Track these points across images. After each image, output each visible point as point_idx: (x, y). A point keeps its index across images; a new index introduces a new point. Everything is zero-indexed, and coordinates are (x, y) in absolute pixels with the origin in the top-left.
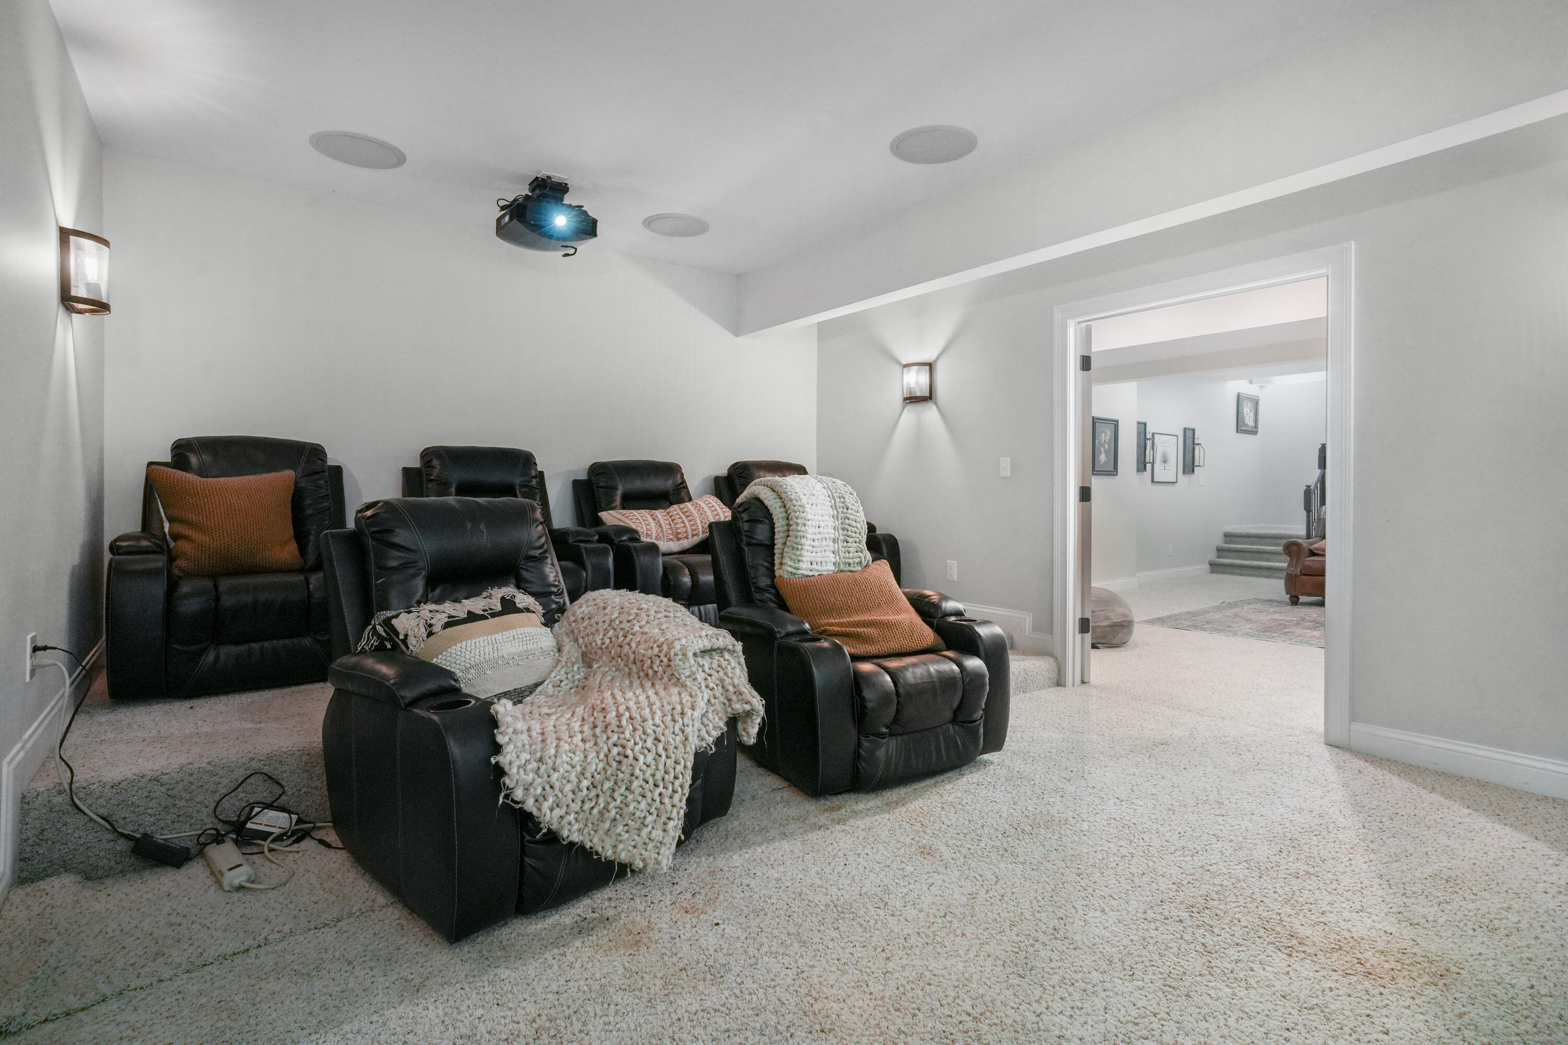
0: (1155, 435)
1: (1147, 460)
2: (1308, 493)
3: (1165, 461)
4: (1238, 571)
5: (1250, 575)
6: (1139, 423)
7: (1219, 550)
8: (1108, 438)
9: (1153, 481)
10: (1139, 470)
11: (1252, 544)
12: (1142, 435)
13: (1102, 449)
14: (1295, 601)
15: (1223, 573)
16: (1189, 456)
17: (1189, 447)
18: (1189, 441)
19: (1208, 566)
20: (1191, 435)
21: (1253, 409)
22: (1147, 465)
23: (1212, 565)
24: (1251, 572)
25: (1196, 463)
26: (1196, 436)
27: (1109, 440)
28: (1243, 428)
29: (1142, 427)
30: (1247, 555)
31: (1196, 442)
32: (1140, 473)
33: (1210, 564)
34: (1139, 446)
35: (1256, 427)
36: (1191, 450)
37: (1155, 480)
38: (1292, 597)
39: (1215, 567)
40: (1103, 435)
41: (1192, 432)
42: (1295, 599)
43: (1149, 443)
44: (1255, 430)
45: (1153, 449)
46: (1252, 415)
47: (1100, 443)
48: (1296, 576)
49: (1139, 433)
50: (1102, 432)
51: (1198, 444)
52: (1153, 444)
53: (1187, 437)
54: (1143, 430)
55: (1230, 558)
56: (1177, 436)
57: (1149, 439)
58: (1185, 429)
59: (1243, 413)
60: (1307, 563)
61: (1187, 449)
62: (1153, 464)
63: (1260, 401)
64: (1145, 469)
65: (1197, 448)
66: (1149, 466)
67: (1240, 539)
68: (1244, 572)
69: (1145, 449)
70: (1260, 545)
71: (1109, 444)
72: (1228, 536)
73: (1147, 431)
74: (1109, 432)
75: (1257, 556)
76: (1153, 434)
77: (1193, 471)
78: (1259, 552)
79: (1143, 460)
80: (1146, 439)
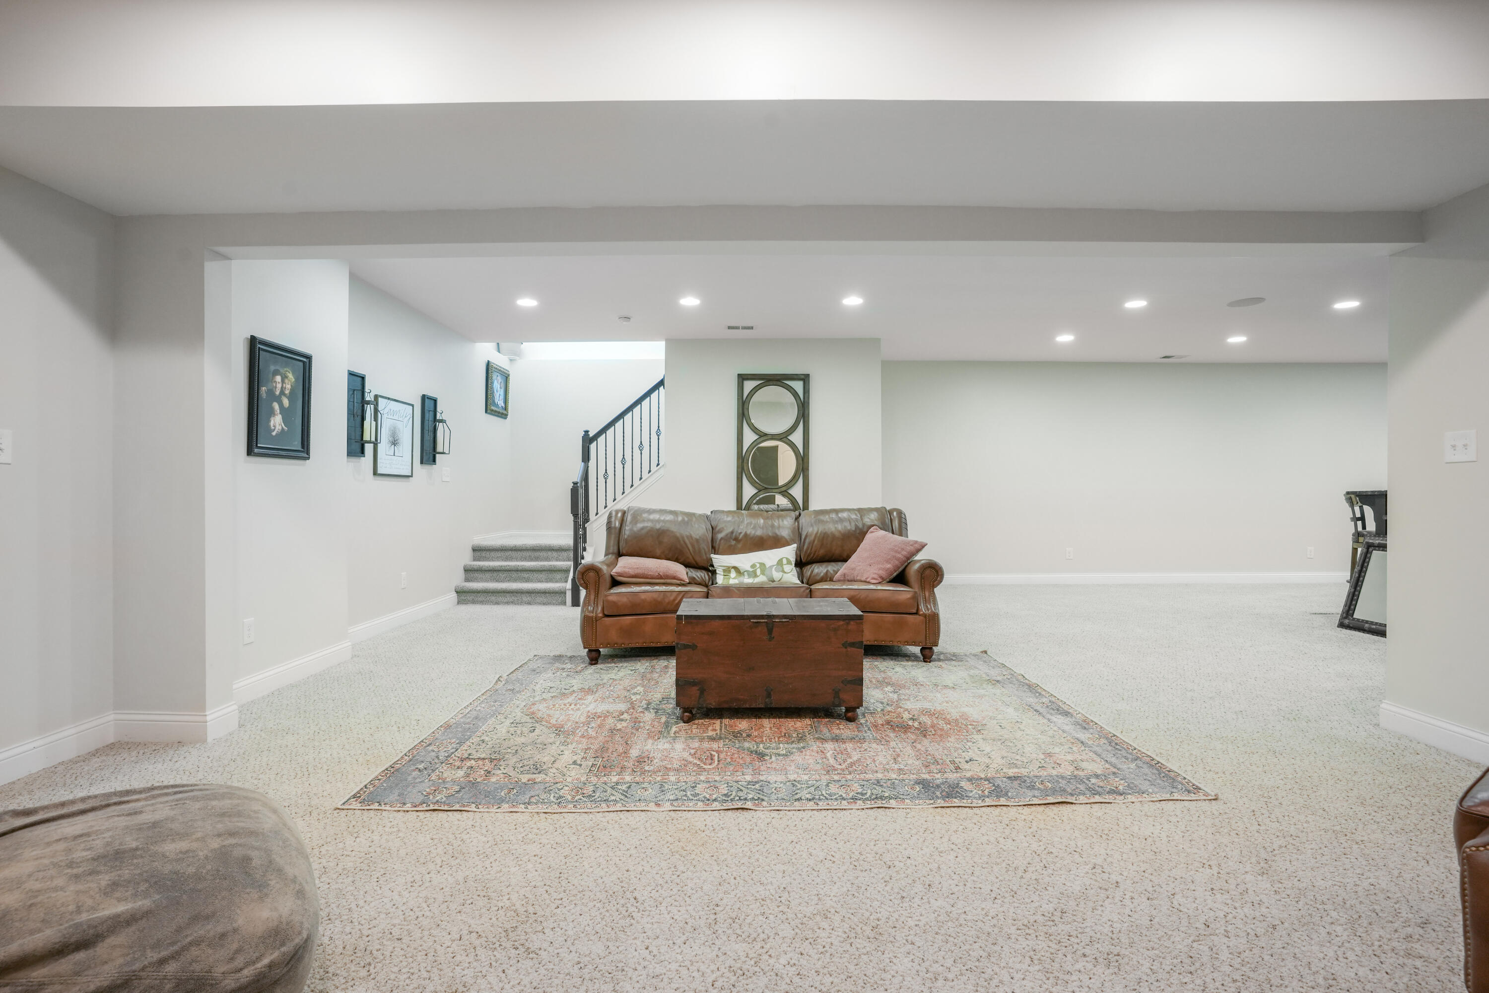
0: (380, 399)
1: (366, 437)
2: (574, 491)
3: (394, 443)
4: (493, 598)
5: (507, 603)
6: (351, 374)
7: (468, 570)
8: (288, 386)
9: (375, 473)
10: (351, 453)
11: (507, 559)
12: (358, 395)
13: (276, 406)
14: (594, 657)
15: (474, 602)
16: (428, 437)
17: (429, 425)
18: (429, 416)
19: (455, 595)
20: (432, 408)
21: (503, 385)
22: (367, 445)
23: (460, 592)
24: (509, 598)
25: (439, 448)
26: (439, 409)
27: (292, 391)
28: (493, 408)
29: (357, 382)
30: (502, 575)
31: (438, 417)
32: (354, 460)
33: (457, 592)
34: (351, 413)
35: (506, 409)
36: (431, 428)
37: (379, 472)
38: (590, 651)
39: (464, 596)
40: (278, 378)
41: (432, 402)
42: (594, 654)
43: (369, 410)
44: (505, 412)
45: (376, 420)
46: (502, 392)
47: (271, 392)
48: (597, 619)
49: (351, 391)
50: (276, 373)
51: (442, 421)
52: (376, 411)
53: (426, 408)
54: (360, 388)
55: (482, 580)
56: (413, 406)
57: (368, 403)
58: (424, 398)
59: (492, 388)
60: (611, 598)
61: (426, 428)
62: (375, 444)
63: (511, 377)
64: (362, 452)
65: (440, 427)
66: (369, 448)
67: (493, 554)
68: (500, 599)
69: (363, 419)
70: (517, 560)
71: (291, 397)
72: (479, 551)
73: (367, 390)
74: (290, 376)
75: (514, 575)
76: (376, 397)
77: (434, 461)
78: (517, 570)
79: (358, 438)
80: (364, 402)
